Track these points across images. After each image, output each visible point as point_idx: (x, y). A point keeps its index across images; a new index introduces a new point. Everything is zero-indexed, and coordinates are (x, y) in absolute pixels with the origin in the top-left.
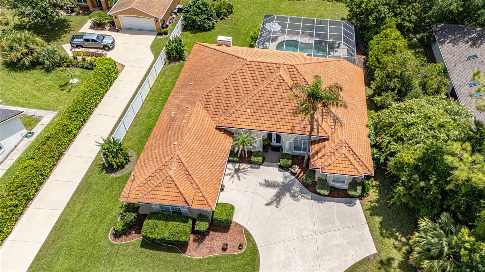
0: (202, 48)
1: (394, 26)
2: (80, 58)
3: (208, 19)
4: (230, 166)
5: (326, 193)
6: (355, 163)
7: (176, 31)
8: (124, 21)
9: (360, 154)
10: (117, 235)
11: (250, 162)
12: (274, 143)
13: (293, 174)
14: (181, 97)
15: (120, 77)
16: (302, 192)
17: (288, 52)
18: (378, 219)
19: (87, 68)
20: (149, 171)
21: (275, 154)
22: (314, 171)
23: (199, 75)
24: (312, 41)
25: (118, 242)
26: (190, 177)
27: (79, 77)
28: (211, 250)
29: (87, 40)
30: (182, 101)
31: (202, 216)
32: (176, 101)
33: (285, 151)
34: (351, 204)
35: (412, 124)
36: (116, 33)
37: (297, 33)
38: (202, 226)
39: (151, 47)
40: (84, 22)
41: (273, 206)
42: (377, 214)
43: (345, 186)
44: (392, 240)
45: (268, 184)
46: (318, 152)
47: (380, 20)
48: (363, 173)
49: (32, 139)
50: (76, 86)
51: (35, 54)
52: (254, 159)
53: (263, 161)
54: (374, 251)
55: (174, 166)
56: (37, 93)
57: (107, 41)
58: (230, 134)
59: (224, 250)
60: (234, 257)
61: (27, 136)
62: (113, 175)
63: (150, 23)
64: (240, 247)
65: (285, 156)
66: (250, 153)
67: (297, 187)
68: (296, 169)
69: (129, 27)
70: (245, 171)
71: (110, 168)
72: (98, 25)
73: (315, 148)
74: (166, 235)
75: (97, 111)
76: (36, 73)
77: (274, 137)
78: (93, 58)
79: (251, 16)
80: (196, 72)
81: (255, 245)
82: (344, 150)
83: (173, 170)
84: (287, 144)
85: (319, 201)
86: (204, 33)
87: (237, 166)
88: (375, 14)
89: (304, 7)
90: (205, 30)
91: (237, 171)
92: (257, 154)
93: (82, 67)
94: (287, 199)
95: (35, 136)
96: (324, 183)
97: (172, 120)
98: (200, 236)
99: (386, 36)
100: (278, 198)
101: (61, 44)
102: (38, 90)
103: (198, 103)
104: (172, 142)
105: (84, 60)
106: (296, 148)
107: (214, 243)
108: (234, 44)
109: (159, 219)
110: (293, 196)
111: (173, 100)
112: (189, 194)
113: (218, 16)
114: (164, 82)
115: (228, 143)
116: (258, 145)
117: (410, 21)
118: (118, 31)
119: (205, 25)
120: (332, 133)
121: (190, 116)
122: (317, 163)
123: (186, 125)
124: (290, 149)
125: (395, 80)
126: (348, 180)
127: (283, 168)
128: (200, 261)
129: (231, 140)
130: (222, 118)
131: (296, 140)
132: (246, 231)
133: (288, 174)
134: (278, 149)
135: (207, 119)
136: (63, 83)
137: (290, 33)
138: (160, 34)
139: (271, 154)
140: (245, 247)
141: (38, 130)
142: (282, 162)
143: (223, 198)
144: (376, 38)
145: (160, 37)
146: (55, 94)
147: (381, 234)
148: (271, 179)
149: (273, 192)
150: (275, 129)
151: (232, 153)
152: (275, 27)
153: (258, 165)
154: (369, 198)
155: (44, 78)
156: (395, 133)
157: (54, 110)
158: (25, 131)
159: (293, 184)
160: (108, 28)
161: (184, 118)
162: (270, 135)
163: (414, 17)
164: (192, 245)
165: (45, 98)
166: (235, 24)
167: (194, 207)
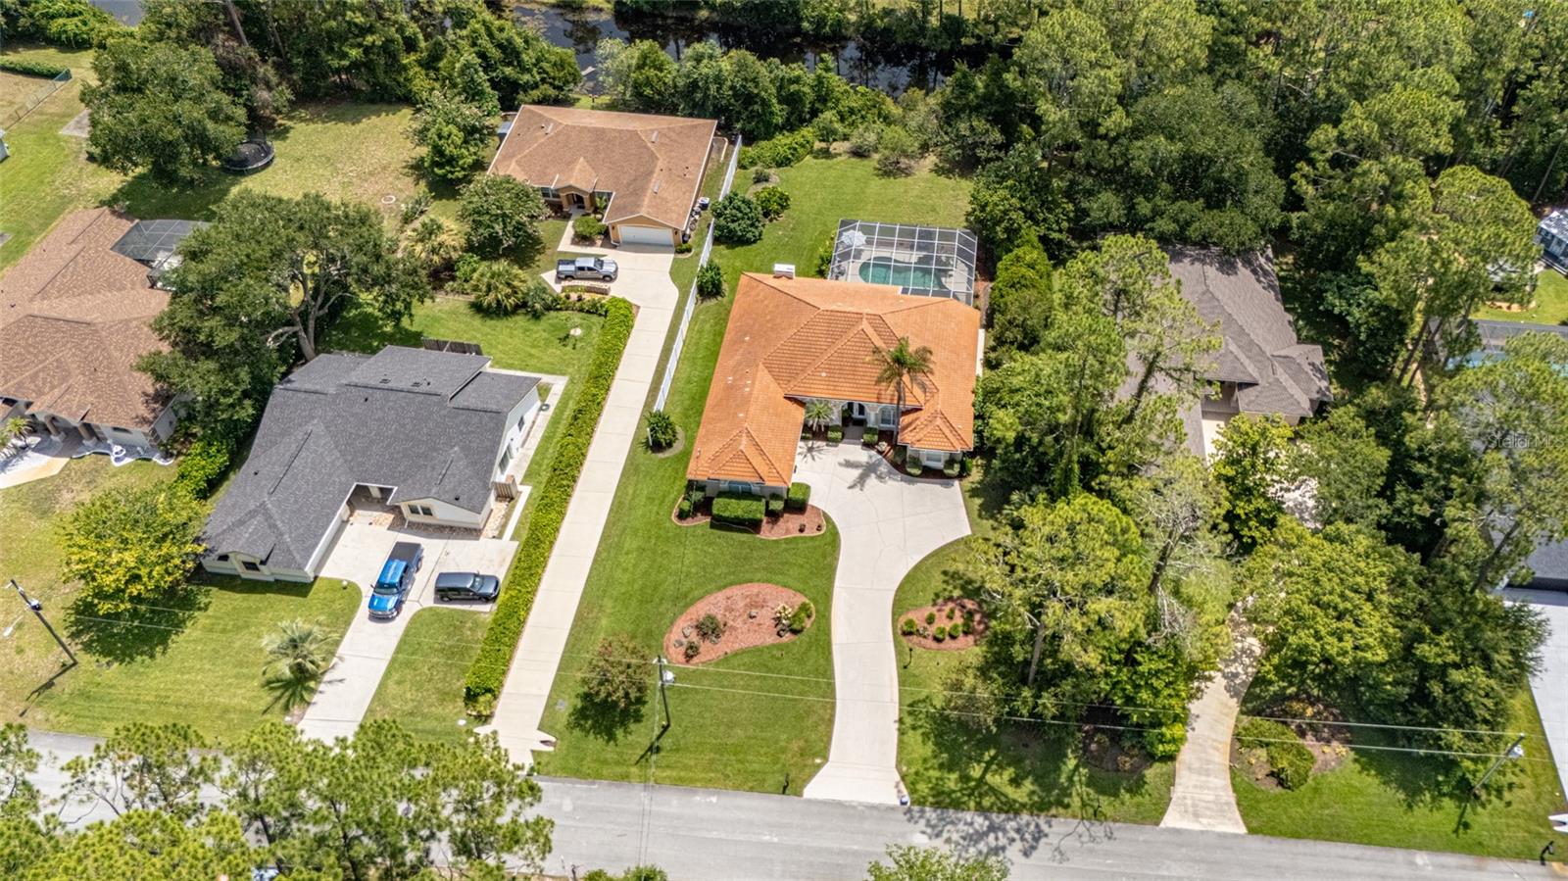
0: (755, 283)
1: (1035, 240)
2: (574, 296)
3: (752, 225)
4: (801, 444)
5: (917, 472)
6: (950, 436)
7: (706, 253)
8: (624, 232)
9: (958, 426)
10: (682, 515)
11: (827, 439)
12: (856, 415)
13: (880, 453)
14: (738, 357)
15: (638, 323)
16: (890, 473)
17: (875, 285)
18: (978, 501)
19: (588, 312)
20: (715, 446)
21: (856, 430)
22: (905, 448)
23: (756, 327)
24: (913, 257)
25: (684, 524)
26: (762, 453)
27: (580, 326)
28: (788, 531)
29: (581, 269)
30: (739, 363)
31: (775, 496)
32: (732, 363)
33: (870, 425)
34: (948, 486)
35: (1018, 390)
36: (613, 251)
37: (891, 244)
38: (777, 505)
39: (671, 273)
40: (560, 233)
41: (857, 490)
42: (978, 496)
43: (940, 465)
44: (991, 522)
45: (848, 464)
46: (910, 424)
47: (1013, 232)
48: (959, 449)
49: (550, 412)
50: (581, 339)
51: (520, 295)
52: (831, 435)
53: (843, 437)
54: (969, 532)
55: (744, 441)
56: (533, 351)
57: (608, 269)
58: (801, 403)
59: (801, 531)
60: (812, 538)
61: (541, 409)
62: (661, 455)
63: (667, 236)
64: (819, 528)
65: (870, 431)
66: (827, 428)
67: (885, 467)
68: (884, 446)
69: (632, 239)
70: (819, 450)
71: (657, 446)
72: (582, 239)
73: (905, 420)
74: (740, 513)
75: (619, 374)
76: (520, 320)
77: (856, 408)
78: (597, 297)
79: (819, 212)
80: (751, 322)
81: (834, 527)
82: (939, 422)
83: (744, 444)
84: (872, 417)
85: (910, 482)
86: (746, 248)
87: (810, 443)
88: (1005, 224)
89: (906, 192)
90: (748, 242)
91: (810, 450)
92: (835, 429)
93: (581, 310)
94: (872, 480)
95: (552, 409)
96: (916, 462)
97: (729, 388)
98: (774, 516)
99: (1018, 258)
100: (862, 480)
101: (538, 273)
102: (533, 346)
103: (761, 366)
104: (736, 413)
105: (580, 299)
106: (884, 421)
107: (790, 525)
108: (798, 274)
109: (730, 497)
110: (880, 477)
111: (726, 362)
112: (763, 470)
113: (766, 215)
114: (700, 332)
115: (800, 415)
116: (835, 418)
117: (1060, 231)
118: (615, 247)
119: (749, 235)
120: (927, 401)
121: (753, 383)
122: (906, 438)
123: (751, 393)
124: (876, 422)
125: (1015, 330)
126: (945, 458)
127: (868, 445)
128: (776, 541)
129: (803, 411)
130: (792, 384)
131: (883, 411)
132: (825, 514)
133: (873, 452)
134: (861, 423)
135: (774, 385)
136: (562, 335)
137: (880, 244)
138: (681, 252)
139: (852, 429)
140: (824, 529)
141: (553, 400)
142: (866, 437)
143: (796, 478)
144: (1007, 258)
145: (680, 256)
146: (556, 351)
147: (980, 516)
148: (852, 458)
149: (856, 473)
150: (857, 398)
151: (806, 428)
152: (855, 238)
153: (835, 442)
154: (970, 479)
155: (535, 328)
156: (1000, 399)
157: (564, 374)
158: (539, 404)
159: (879, 465)
160: (599, 242)
161: (746, 385)
162: (850, 405)
163: (1065, 225)
164: (765, 526)
165: (546, 359)
166: (793, 229)
167: (767, 484)
